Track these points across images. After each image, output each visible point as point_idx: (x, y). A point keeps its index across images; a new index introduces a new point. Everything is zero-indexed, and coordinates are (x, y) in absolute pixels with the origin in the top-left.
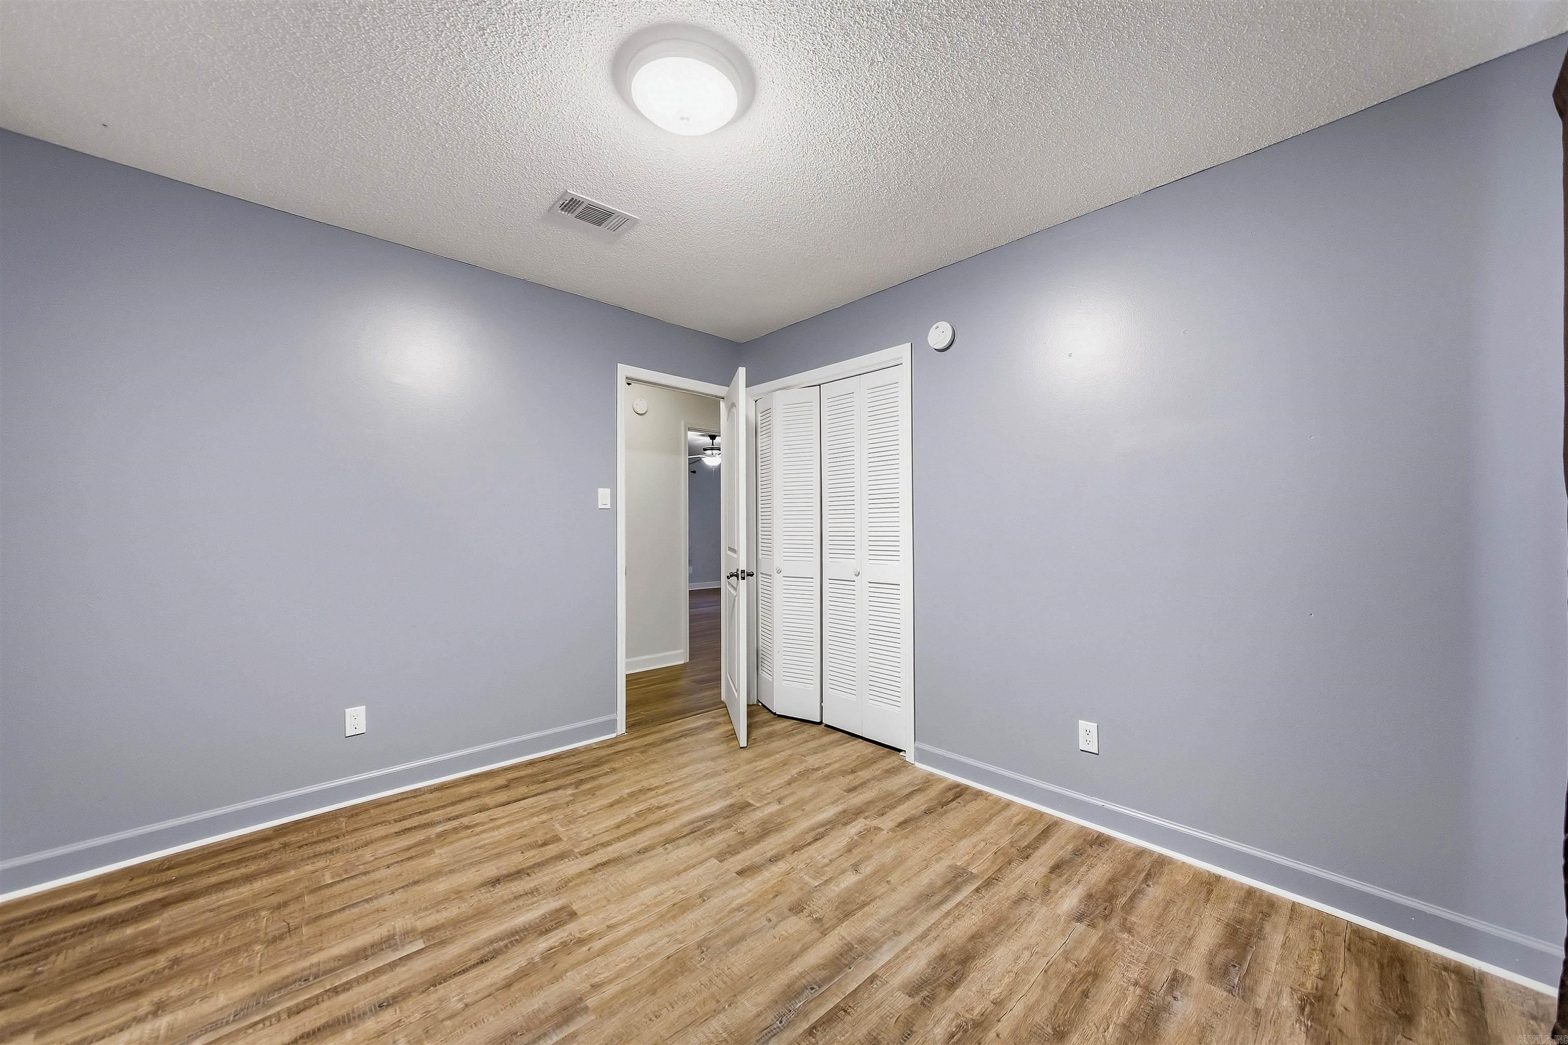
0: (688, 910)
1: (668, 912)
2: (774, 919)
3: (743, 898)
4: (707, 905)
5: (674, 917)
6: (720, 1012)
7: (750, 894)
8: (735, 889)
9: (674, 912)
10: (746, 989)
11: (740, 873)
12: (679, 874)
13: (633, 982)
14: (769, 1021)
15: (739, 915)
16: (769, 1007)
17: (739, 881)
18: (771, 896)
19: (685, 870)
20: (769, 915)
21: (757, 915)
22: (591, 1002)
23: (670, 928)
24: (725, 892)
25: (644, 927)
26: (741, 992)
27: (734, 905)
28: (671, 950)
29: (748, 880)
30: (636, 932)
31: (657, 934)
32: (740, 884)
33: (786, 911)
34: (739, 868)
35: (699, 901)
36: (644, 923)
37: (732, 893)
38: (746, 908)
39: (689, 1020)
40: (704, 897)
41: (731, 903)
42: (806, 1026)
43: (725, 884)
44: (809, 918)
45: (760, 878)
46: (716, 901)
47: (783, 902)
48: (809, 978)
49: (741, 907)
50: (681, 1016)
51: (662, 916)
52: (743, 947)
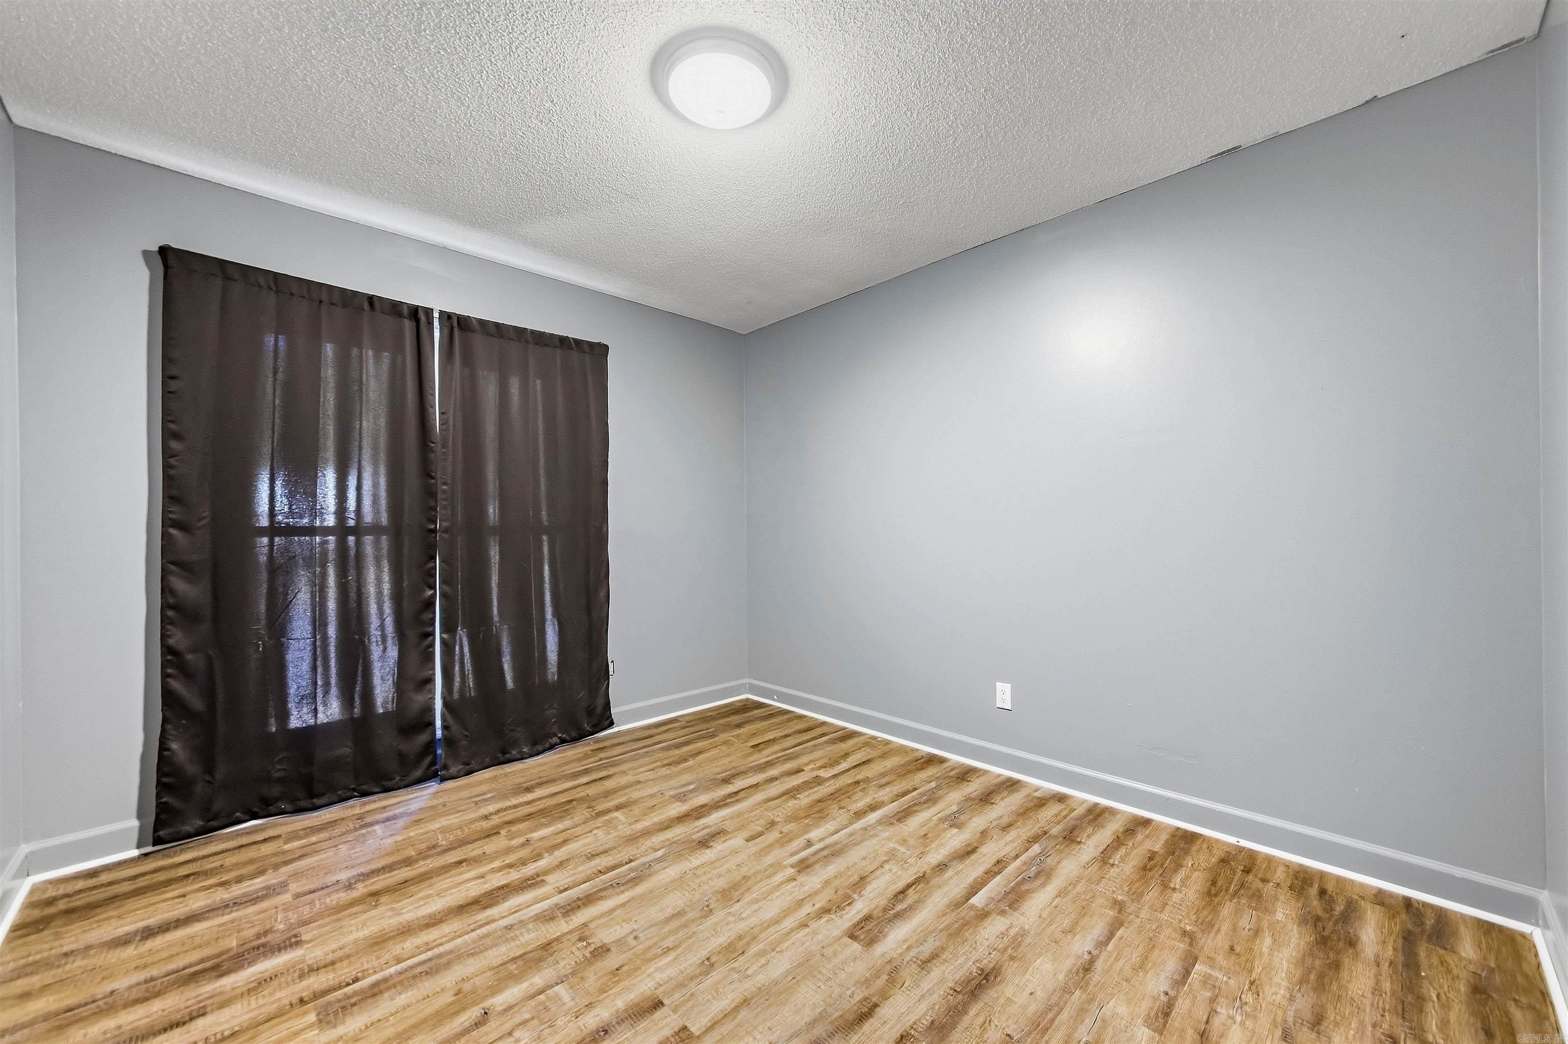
0: (726, 947)
1: (748, 944)
2: (630, 939)
3: (660, 964)
4: (704, 953)
5: (740, 938)
6: (693, 869)
7: (651, 970)
8: (669, 976)
9: (741, 943)
10: (672, 882)
11: (658, 1004)
12: (745, 1001)
13: (764, 883)
14: (658, 866)
15: (669, 942)
16: (656, 872)
17: (661, 989)
18: (625, 968)
19: (736, 1009)
20: (634, 943)
21: (650, 943)
22: (791, 871)
23: (742, 927)
24: (682, 972)
25: (769, 926)
26: (676, 880)
27: (672, 955)
28: (737, 906)
29: (648, 993)
30: (777, 921)
31: (754, 921)
32: (661, 985)
33: (614, 949)
34: (658, 1014)
35: (713, 960)
36: (772, 930)
37: (672, 972)
38: (659, 951)
39: (716, 864)
40: (708, 965)
41: (676, 959)
42: (633, 864)
43: (681, 985)
44: (590, 941)
45: (632, 996)
46: (693, 959)
47: (611, 961)
48: (618, 890)
49: (665, 953)
50: (721, 866)
51: (754, 938)
52: (669, 912)
